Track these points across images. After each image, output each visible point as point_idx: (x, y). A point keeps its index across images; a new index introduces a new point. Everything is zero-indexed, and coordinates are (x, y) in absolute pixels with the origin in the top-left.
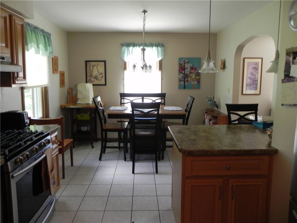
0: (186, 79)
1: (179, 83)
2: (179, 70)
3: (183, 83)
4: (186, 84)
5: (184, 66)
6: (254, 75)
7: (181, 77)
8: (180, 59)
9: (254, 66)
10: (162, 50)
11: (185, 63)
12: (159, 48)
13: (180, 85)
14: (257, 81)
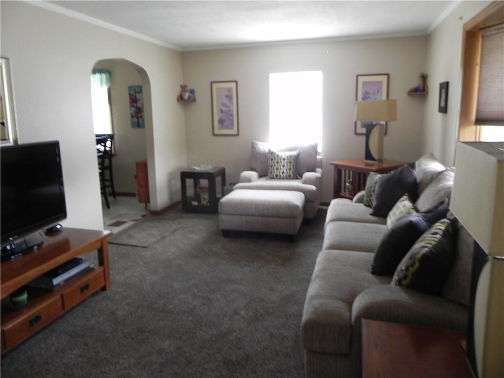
0: (139, 115)
1: (132, 120)
2: (130, 103)
3: (135, 120)
4: (140, 121)
5: (136, 97)
6: (227, 107)
7: (133, 112)
8: (130, 88)
9: (227, 93)
10: (107, 78)
11: (136, 93)
12: (104, 76)
13: (133, 123)
14: (232, 115)
